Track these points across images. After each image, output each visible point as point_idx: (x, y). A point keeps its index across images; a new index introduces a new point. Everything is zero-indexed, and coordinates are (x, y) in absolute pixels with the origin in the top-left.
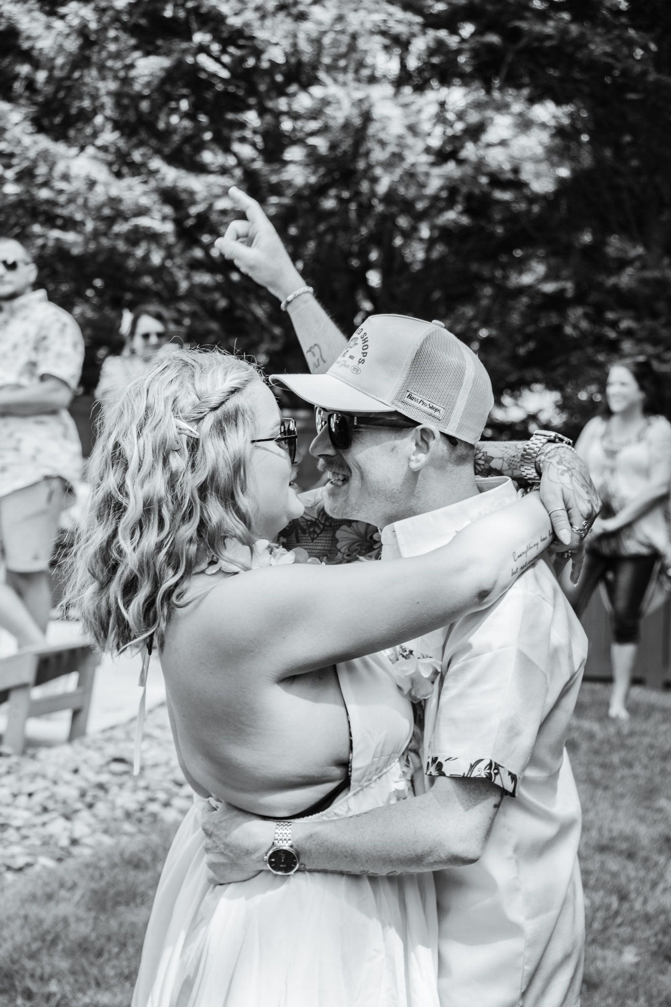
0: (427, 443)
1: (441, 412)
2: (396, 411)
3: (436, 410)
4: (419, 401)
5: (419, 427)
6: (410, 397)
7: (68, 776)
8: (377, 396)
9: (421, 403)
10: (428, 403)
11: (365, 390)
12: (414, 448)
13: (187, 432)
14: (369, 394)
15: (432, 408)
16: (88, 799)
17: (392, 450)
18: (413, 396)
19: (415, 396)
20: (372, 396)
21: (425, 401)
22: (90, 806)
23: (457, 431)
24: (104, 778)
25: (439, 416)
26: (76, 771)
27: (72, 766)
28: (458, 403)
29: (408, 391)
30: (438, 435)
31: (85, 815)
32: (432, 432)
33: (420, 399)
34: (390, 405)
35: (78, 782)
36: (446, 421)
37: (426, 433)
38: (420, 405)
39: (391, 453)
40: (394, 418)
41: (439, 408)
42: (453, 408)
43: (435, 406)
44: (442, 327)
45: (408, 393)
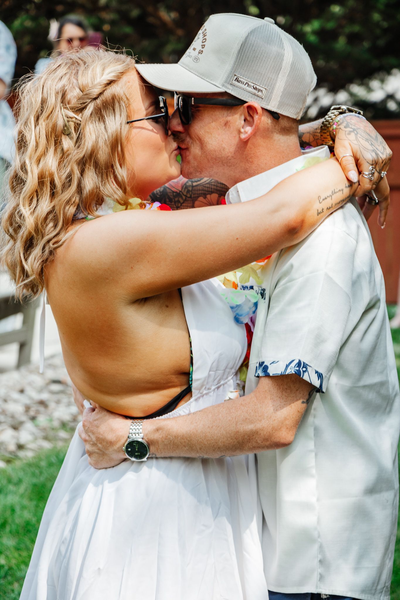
0: (252, 117)
1: (263, 92)
2: (226, 92)
3: (259, 90)
4: (245, 84)
5: (246, 105)
6: (237, 80)
7: (16, 395)
8: (211, 80)
9: (247, 85)
10: (252, 85)
11: (202, 75)
12: (243, 122)
13: (74, 119)
14: (205, 79)
15: (255, 89)
16: (32, 413)
17: (225, 124)
18: (240, 79)
19: (241, 80)
20: (207, 80)
21: (250, 83)
22: (33, 419)
23: (278, 108)
24: (45, 396)
25: (262, 95)
26: (22, 391)
27: (19, 387)
28: (278, 84)
29: (235, 75)
30: (260, 111)
31: (29, 426)
32: (256, 109)
33: (245, 82)
34: (221, 87)
35: (24, 400)
36: (269, 99)
37: (251, 109)
38: (246, 87)
39: (224, 127)
40: (224, 98)
41: (262, 89)
42: (273, 88)
43: (258, 87)
44: (272, 23)
45: (235, 77)
